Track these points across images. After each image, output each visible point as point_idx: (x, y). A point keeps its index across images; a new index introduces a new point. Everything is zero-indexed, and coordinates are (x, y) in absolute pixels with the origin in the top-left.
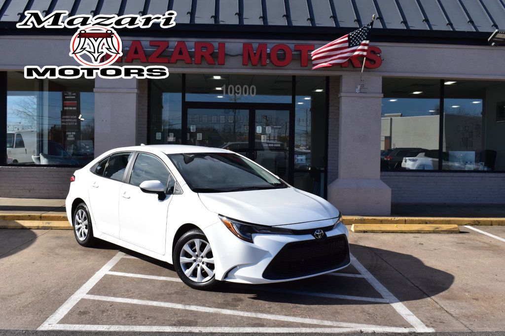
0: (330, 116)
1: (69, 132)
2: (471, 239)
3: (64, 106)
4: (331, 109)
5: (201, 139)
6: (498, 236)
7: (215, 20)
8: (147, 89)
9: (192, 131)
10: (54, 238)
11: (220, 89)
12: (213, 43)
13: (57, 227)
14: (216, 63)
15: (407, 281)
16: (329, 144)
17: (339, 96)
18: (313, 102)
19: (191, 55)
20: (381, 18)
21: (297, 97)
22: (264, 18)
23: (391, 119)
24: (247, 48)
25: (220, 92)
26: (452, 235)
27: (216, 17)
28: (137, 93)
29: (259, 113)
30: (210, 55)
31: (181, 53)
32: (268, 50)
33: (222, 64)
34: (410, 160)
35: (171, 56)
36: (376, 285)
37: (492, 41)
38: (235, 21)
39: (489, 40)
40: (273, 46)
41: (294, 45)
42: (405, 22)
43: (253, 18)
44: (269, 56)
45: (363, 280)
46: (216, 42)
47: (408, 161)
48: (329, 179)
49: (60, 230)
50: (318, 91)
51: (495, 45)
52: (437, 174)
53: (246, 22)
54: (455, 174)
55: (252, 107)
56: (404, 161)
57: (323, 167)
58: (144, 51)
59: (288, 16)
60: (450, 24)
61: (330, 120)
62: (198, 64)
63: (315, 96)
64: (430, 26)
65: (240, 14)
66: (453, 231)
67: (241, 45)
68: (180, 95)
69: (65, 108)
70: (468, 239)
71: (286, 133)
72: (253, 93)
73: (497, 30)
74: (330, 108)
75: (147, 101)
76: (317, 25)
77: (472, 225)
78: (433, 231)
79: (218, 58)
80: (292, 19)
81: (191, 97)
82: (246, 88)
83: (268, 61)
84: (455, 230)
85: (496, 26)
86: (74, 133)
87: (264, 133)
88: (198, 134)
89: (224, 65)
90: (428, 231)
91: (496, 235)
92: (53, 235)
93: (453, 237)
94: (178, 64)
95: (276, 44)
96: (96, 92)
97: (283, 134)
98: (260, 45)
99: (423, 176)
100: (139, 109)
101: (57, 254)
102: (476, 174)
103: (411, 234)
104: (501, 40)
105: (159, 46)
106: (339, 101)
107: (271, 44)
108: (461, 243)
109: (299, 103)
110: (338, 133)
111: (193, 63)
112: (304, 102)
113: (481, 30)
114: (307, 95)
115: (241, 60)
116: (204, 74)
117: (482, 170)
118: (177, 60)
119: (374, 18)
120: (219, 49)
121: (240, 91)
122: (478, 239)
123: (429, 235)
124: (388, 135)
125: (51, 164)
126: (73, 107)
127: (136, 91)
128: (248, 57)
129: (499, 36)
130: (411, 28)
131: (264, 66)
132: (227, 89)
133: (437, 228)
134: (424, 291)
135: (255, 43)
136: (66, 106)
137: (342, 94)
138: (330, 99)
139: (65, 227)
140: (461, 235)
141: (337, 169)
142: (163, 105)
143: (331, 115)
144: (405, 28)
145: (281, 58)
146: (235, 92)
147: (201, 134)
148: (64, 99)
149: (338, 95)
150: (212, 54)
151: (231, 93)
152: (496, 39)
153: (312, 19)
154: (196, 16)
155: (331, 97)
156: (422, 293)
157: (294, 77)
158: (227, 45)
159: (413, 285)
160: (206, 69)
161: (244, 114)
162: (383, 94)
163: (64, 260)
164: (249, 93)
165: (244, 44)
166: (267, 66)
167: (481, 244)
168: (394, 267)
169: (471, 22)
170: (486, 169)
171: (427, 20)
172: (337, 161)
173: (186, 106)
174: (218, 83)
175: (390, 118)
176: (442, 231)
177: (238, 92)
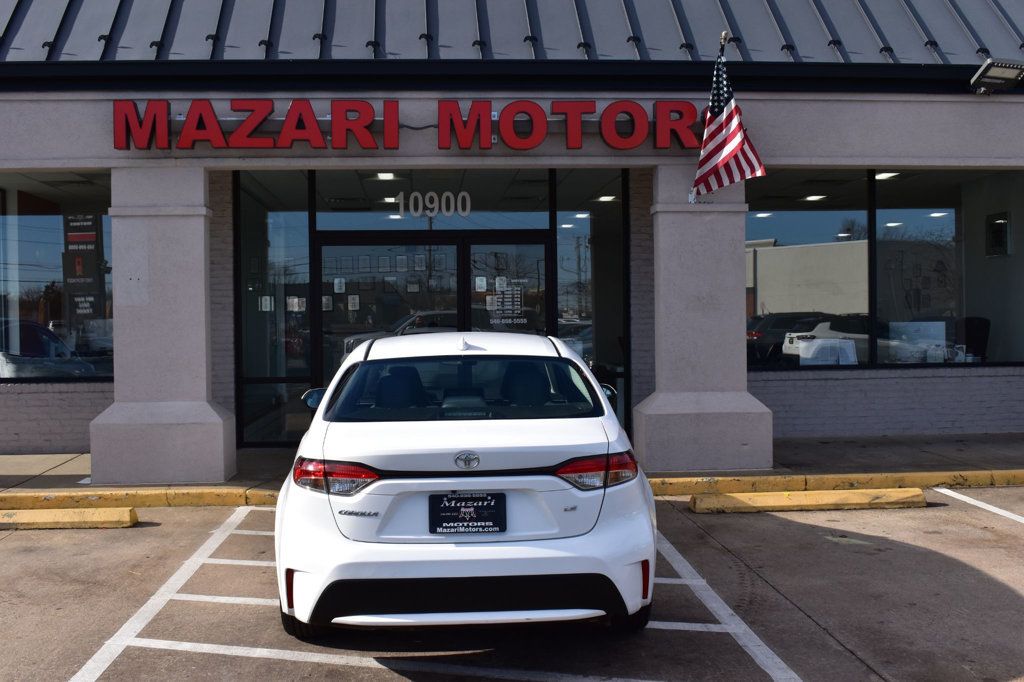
0: (633, 256)
1: (80, 296)
2: (953, 522)
3: (67, 243)
4: (634, 239)
5: (358, 308)
6: (1012, 511)
7: (375, 51)
8: (231, 206)
9: (336, 291)
10: (19, 552)
11: (391, 200)
12: (370, 102)
13: (28, 524)
14: (380, 144)
15: (828, 636)
16: (633, 315)
17: (652, 212)
18: (594, 222)
19: (324, 130)
20: (737, 39)
21: (560, 214)
22: (483, 43)
23: (755, 252)
24: (448, 111)
25: (394, 208)
26: (911, 513)
27: (377, 44)
28: (205, 216)
29: (478, 251)
30: (367, 127)
31: (300, 125)
32: (495, 115)
33: (393, 146)
34: (799, 338)
35: (279, 133)
36: (758, 652)
37: (978, 83)
38: (419, 52)
39: (972, 81)
40: (503, 105)
41: (550, 102)
42: (790, 47)
43: (458, 45)
44: (496, 127)
45: (726, 639)
46: (377, 101)
47: (795, 340)
48: (634, 392)
49: (37, 531)
50: (604, 199)
51: (985, 93)
52: (867, 373)
53: (444, 55)
54: (906, 371)
55: (463, 240)
56: (787, 340)
57: (620, 366)
58: (218, 122)
59: (534, 39)
60: (888, 49)
61: (632, 263)
62: (342, 149)
63: (598, 211)
64: (844, 53)
65: (430, 38)
66: (913, 502)
67: (434, 106)
68: (304, 216)
69: (71, 247)
70: (947, 522)
71: (537, 287)
72: (464, 209)
73: (989, 61)
74: (632, 236)
75: (231, 233)
76: (601, 58)
77: (951, 487)
78: (870, 504)
79: (385, 134)
80: (545, 46)
81: (328, 221)
82: (448, 199)
83: (494, 139)
84: (915, 500)
85: (984, 51)
86: (91, 299)
87: (491, 290)
88: (350, 298)
89: (397, 148)
90: (857, 504)
91: (1006, 509)
92: (16, 544)
93: (914, 518)
94: (298, 148)
95: (511, 101)
96: (114, 216)
97: (533, 287)
98: (475, 102)
99: (837, 379)
100: (212, 251)
101: (20, 595)
102: (948, 372)
103: (823, 513)
104: (999, 81)
105: (252, 111)
106: (652, 221)
107: (499, 102)
108: (935, 532)
109: (564, 226)
110: (653, 292)
111: (329, 147)
112: (575, 223)
113: (954, 61)
114: (581, 210)
115: (436, 137)
116: (356, 171)
117: (963, 361)
118: (293, 141)
119: (725, 39)
120: (385, 114)
121: (436, 204)
122: (968, 519)
123: (859, 513)
124: (751, 285)
125: (24, 375)
126: (87, 243)
127: (203, 211)
128: (450, 129)
129: (993, 72)
130: (805, 60)
131: (485, 150)
132: (407, 198)
133: (877, 498)
134: (869, 662)
135: (465, 101)
136: (73, 243)
137: (658, 207)
138: (633, 217)
139: (46, 523)
140: (930, 513)
141: (653, 370)
142: (270, 238)
143: (634, 252)
144: (792, 60)
145: (524, 132)
146: (425, 208)
147: (357, 298)
148: (67, 228)
149: (648, 209)
150: (371, 127)
151: (416, 209)
152: (986, 80)
153: (587, 45)
154: (333, 43)
155: (634, 213)
156: (865, 668)
157: (552, 172)
158: (402, 105)
159: (840, 648)
160: (359, 159)
161: (448, 255)
162: (747, 205)
163: (35, 609)
164: (456, 209)
165: (442, 103)
166: (494, 150)
167: (979, 533)
168: (794, 601)
169: (933, 43)
170: (970, 359)
171: (836, 42)
172: (650, 351)
173: (319, 240)
174: (389, 188)
175: (752, 249)
176: (888, 503)
177: (430, 206)
